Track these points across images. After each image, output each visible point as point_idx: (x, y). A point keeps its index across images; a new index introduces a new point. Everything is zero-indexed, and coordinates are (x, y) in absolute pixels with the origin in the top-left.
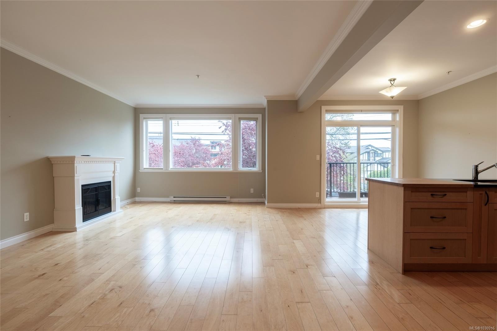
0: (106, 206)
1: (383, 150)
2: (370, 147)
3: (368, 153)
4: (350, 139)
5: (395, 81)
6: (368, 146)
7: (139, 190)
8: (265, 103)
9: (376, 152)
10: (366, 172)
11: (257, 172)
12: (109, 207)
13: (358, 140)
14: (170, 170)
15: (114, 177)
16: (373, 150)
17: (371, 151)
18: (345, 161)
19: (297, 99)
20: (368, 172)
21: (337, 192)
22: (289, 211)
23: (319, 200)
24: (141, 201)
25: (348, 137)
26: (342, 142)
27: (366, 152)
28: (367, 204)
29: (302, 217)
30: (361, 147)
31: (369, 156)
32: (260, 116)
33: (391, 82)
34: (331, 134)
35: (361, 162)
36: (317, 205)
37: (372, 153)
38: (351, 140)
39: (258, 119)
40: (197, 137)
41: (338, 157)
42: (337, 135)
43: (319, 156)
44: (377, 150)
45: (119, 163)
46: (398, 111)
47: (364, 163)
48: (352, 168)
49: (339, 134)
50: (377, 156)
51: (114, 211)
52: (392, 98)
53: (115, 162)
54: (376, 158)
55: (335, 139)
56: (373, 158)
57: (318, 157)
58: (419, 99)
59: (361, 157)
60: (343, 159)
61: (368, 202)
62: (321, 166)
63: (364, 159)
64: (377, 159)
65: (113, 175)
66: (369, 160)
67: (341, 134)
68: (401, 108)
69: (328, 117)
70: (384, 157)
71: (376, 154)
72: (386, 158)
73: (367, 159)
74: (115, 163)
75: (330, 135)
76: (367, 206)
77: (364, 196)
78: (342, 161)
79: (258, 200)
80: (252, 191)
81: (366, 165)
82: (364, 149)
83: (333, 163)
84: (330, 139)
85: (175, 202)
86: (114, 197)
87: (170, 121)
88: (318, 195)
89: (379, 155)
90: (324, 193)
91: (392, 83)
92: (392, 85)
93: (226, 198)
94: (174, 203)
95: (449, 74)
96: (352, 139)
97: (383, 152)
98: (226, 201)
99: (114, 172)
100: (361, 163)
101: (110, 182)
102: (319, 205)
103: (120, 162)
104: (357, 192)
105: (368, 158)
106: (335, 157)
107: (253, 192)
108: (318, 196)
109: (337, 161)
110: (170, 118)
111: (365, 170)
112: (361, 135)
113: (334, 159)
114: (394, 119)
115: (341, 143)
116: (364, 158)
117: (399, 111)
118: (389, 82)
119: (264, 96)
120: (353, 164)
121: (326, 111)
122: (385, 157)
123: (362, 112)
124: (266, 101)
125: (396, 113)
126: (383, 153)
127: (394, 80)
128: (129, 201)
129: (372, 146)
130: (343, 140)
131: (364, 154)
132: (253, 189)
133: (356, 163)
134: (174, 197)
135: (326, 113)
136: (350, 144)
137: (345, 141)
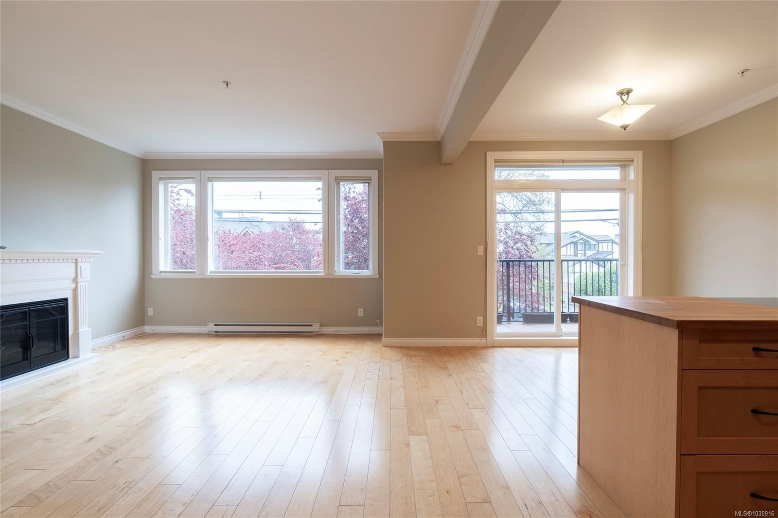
0: (55, 348)
1: (598, 240)
2: (578, 235)
3: (575, 243)
4: (545, 220)
5: (630, 95)
6: (574, 233)
7: (150, 312)
8: (380, 148)
9: (588, 242)
10: (571, 275)
11: (371, 277)
12: (62, 349)
13: (558, 222)
14: (208, 273)
15: (75, 291)
16: (582, 239)
17: (579, 240)
18: (536, 256)
19: (439, 139)
20: (575, 274)
21: (520, 313)
22: (423, 354)
23: (483, 332)
24: (156, 332)
25: (542, 217)
26: (533, 225)
27: (572, 242)
28: (577, 338)
29: (446, 368)
30: (562, 235)
31: (576, 250)
32: (374, 174)
33: (623, 97)
34: (513, 213)
35: (562, 259)
36: (479, 341)
37: (581, 244)
38: (547, 222)
39: (371, 180)
40: (299, 218)
41: (523, 250)
42: (523, 214)
43: (482, 247)
44: (588, 239)
45: (90, 262)
46: (632, 161)
47: (568, 261)
48: (547, 269)
49: (527, 213)
50: (590, 249)
51: (75, 357)
52: (625, 129)
53: (76, 260)
54: (587, 252)
55: (521, 221)
56: (583, 252)
57: (481, 250)
58: (672, 137)
59: (563, 251)
60: (533, 253)
61: (578, 334)
62: (486, 268)
63: (569, 253)
64: (589, 253)
65: (74, 286)
66: (576, 254)
67: (529, 213)
68: (638, 156)
69: (500, 174)
70: (599, 251)
71: (587, 246)
72: (603, 252)
73: (572, 253)
74: (76, 263)
75: (513, 215)
76: (577, 343)
77: (568, 319)
78: (530, 257)
79: (372, 329)
80: (360, 312)
81: (571, 263)
82: (568, 238)
83: (513, 261)
84: (514, 221)
85: (218, 335)
86: (76, 329)
87: (209, 184)
88: (482, 322)
89: (592, 247)
90: (492, 316)
91: (625, 98)
92: (624, 102)
93: (311, 325)
94: (216, 336)
95: (743, 76)
96: (548, 220)
97: (598, 242)
98: (312, 332)
99: (75, 280)
100: (562, 261)
101: (66, 300)
102: (482, 341)
103: (92, 260)
104: (555, 314)
105: (575, 252)
106: (517, 249)
107: (362, 315)
108: (482, 325)
109: (522, 256)
110: (208, 178)
111: (569, 271)
112: (562, 213)
113: (517, 252)
114: (624, 178)
115: (530, 227)
116: (567, 252)
117: (635, 160)
118: (619, 97)
119: (377, 133)
120: (548, 262)
121: (496, 161)
122: (602, 250)
123: (565, 164)
124: (382, 143)
125: (628, 165)
126: (598, 244)
127: (628, 92)
128: (128, 333)
129: (581, 234)
130: (533, 222)
131: (569, 246)
132: (362, 310)
133: (553, 261)
134: (216, 325)
135: (496, 166)
136: (545, 229)
137: (538, 223)
